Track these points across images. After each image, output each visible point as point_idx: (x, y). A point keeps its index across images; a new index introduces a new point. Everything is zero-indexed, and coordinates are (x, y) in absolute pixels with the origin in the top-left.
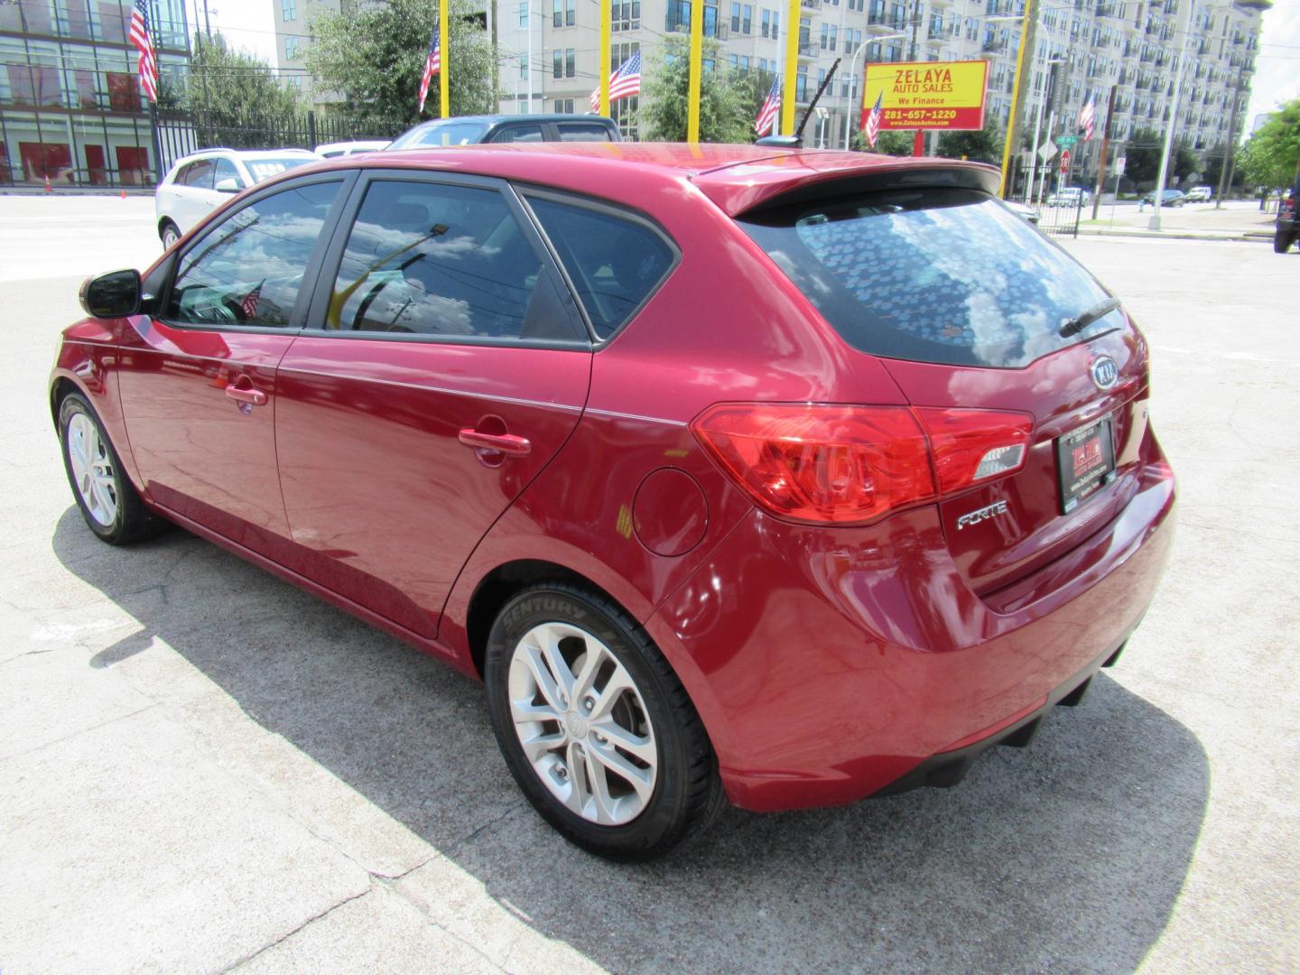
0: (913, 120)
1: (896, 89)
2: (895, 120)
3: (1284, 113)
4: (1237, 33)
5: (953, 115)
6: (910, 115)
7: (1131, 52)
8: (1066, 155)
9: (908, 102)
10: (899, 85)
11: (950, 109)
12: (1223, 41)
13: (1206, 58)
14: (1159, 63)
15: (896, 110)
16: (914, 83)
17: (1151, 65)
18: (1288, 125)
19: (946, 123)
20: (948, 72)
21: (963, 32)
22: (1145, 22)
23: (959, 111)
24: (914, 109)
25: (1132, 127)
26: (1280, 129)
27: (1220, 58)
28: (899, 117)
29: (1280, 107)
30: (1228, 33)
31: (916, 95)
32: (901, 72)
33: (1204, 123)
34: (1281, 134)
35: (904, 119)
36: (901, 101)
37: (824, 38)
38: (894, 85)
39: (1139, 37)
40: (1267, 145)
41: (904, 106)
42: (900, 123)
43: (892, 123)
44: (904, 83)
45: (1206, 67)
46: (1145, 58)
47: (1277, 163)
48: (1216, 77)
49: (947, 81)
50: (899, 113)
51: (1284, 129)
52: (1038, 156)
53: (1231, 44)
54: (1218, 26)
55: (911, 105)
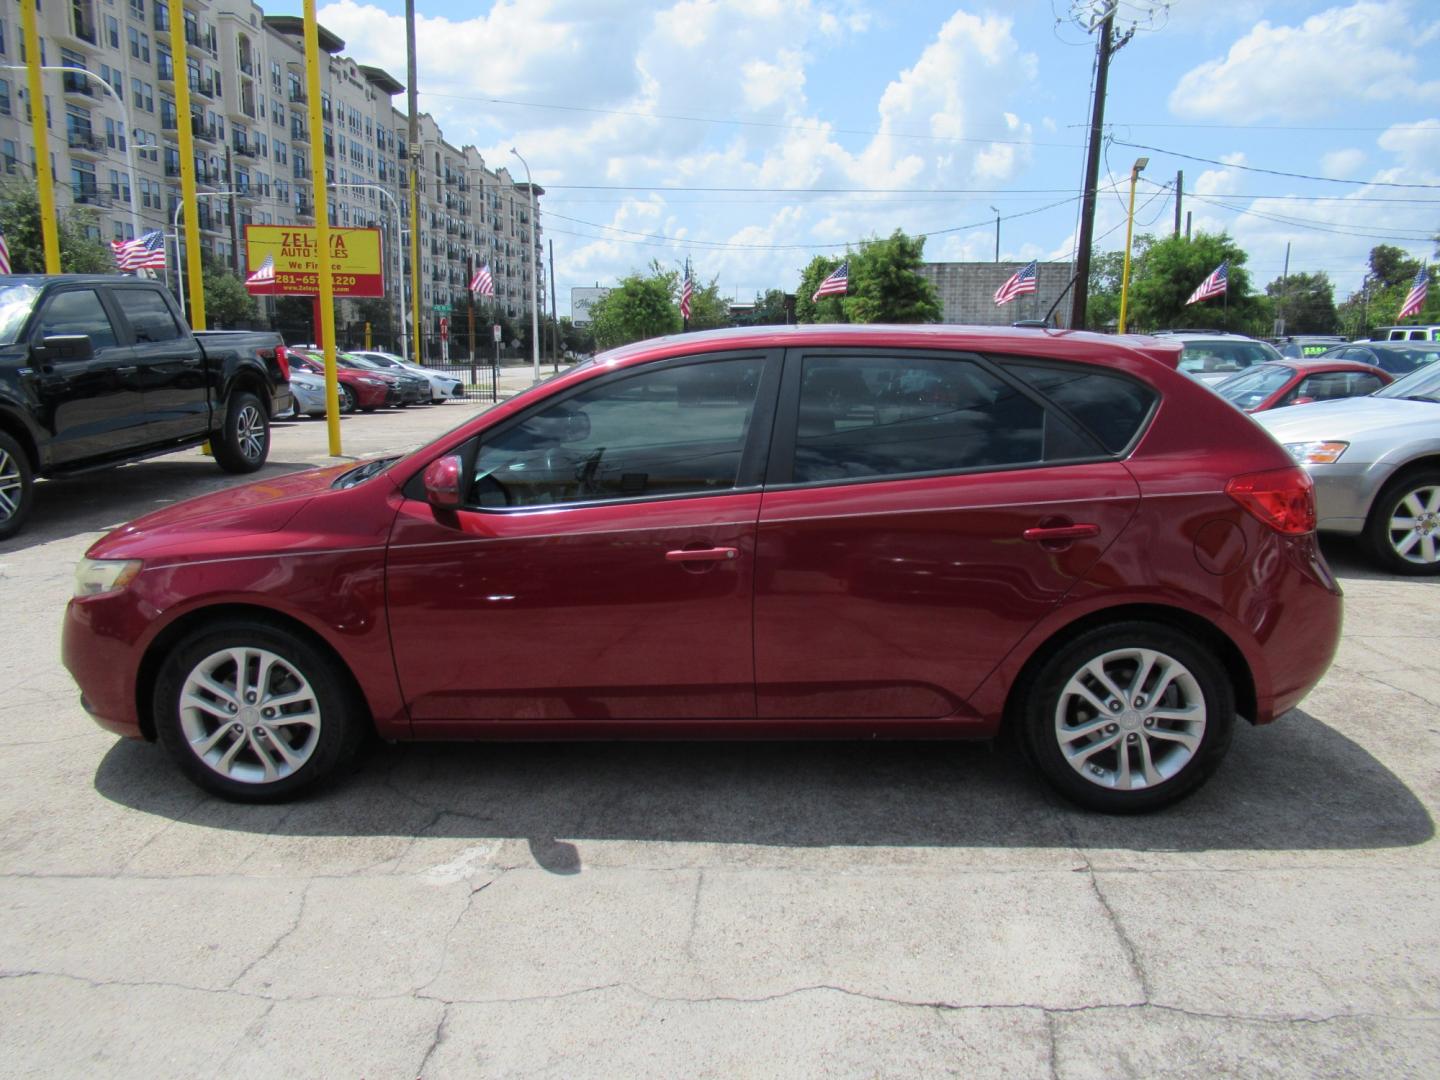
0: (309, 285)
1: (284, 252)
2: (289, 284)
3: (626, 288)
4: (522, 214)
5: (353, 281)
6: (305, 280)
7: (438, 225)
8: (444, 323)
9: (299, 266)
10: (287, 248)
11: (349, 276)
12: (512, 220)
13: (502, 235)
14: (464, 236)
15: (289, 274)
16: (303, 247)
17: (457, 238)
18: (632, 299)
19: (347, 289)
20: (339, 237)
21: (273, 191)
22: (445, 198)
23: (359, 277)
24: (309, 274)
25: (452, 296)
26: (625, 302)
27: (513, 235)
28: (293, 282)
29: (621, 282)
30: (515, 213)
31: (309, 260)
32: (287, 235)
33: (512, 294)
34: (628, 306)
35: (298, 284)
36: (292, 265)
37: (115, 187)
38: (281, 247)
39: (442, 214)
40: (618, 316)
41: (297, 270)
42: (295, 288)
43: (286, 288)
44: (292, 247)
45: (503, 242)
46: (451, 231)
47: (628, 331)
48: (513, 252)
49: (340, 247)
50: (292, 277)
51: (629, 303)
52: (407, 323)
53: (519, 223)
54: (506, 205)
55: (303, 270)
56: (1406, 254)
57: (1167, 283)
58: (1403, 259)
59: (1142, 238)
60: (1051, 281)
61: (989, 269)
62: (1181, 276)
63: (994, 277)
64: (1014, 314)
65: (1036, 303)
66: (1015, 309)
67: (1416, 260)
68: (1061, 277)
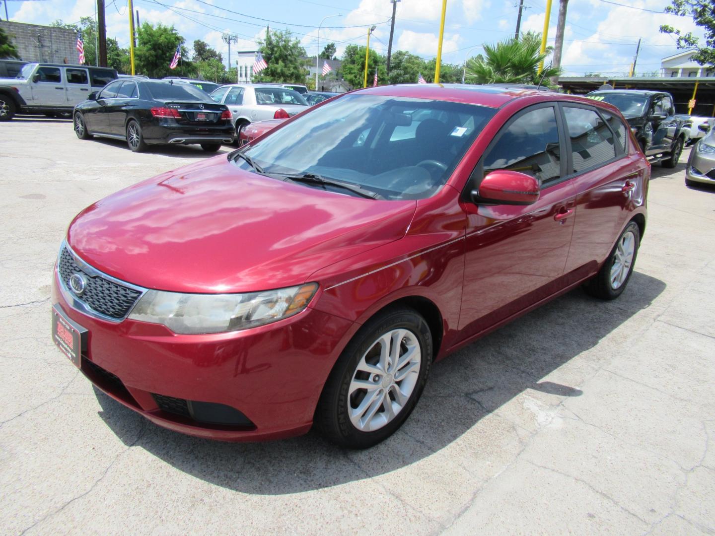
56: (209, 46)
57: (150, 49)
58: (208, 48)
59: (85, 19)
60: (59, 39)
61: (18, 26)
62: (156, 47)
63: (22, 32)
64: (39, 56)
65: (52, 51)
66: (38, 54)
67: (213, 49)
68: (64, 37)
